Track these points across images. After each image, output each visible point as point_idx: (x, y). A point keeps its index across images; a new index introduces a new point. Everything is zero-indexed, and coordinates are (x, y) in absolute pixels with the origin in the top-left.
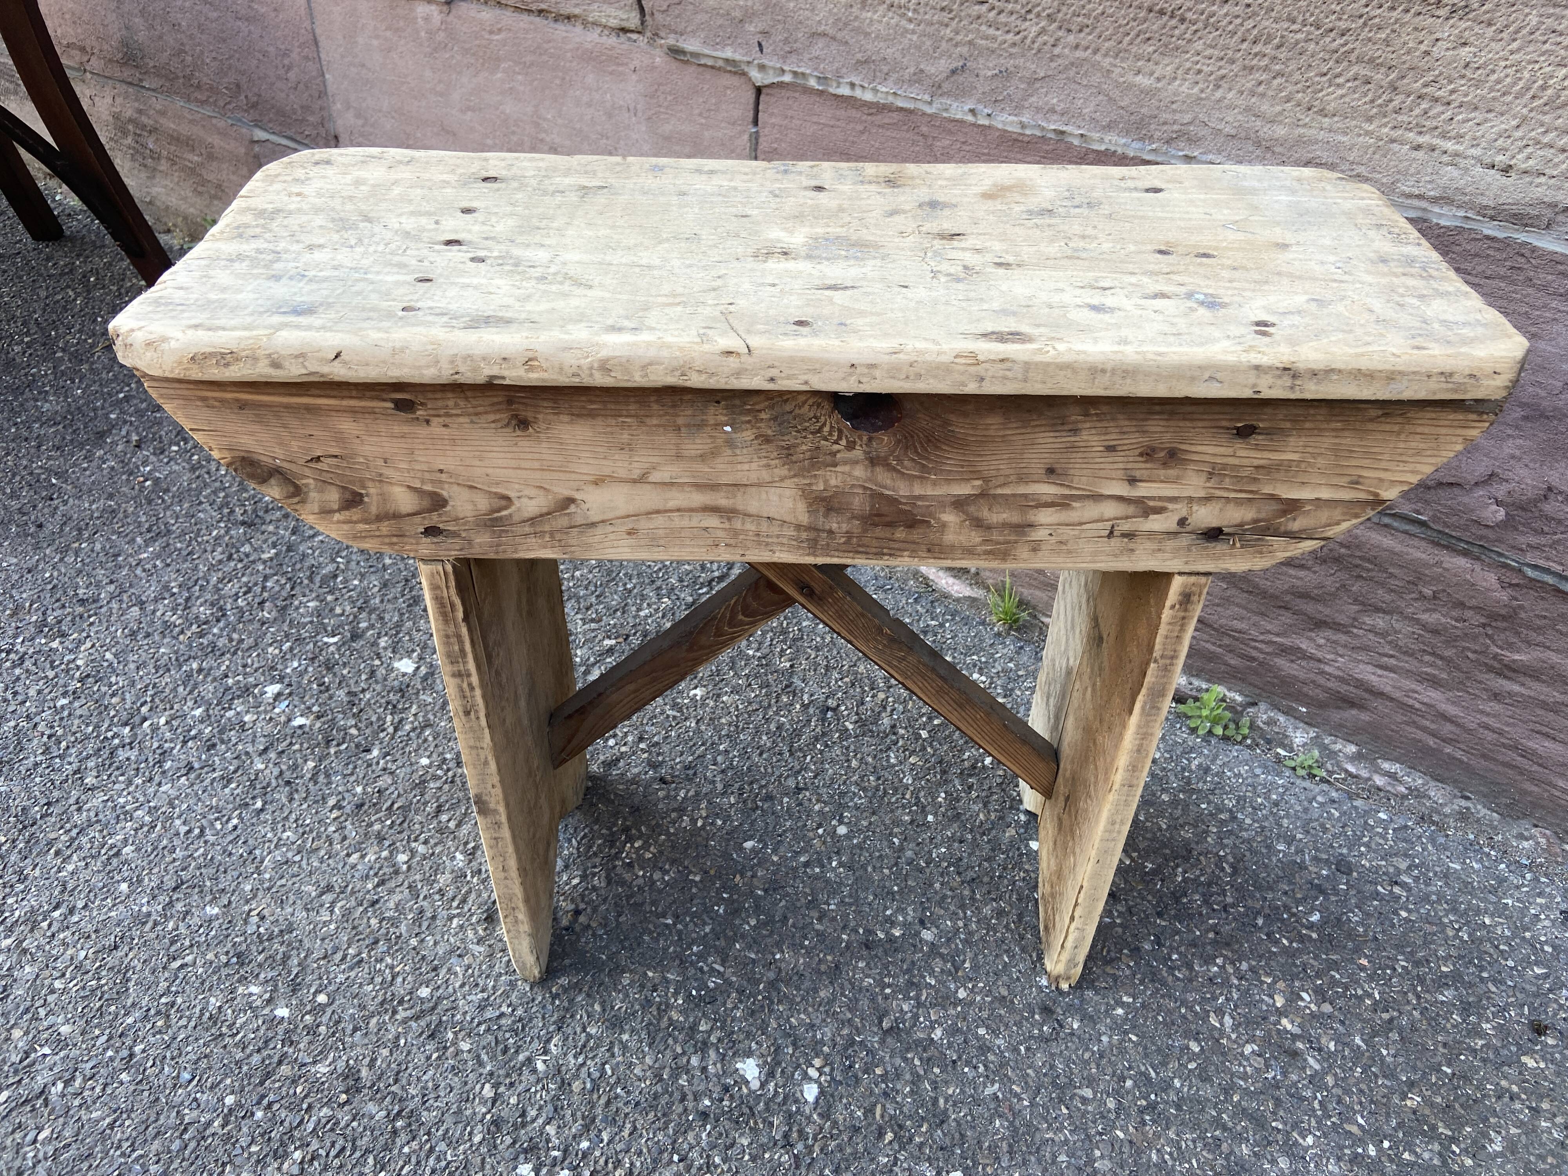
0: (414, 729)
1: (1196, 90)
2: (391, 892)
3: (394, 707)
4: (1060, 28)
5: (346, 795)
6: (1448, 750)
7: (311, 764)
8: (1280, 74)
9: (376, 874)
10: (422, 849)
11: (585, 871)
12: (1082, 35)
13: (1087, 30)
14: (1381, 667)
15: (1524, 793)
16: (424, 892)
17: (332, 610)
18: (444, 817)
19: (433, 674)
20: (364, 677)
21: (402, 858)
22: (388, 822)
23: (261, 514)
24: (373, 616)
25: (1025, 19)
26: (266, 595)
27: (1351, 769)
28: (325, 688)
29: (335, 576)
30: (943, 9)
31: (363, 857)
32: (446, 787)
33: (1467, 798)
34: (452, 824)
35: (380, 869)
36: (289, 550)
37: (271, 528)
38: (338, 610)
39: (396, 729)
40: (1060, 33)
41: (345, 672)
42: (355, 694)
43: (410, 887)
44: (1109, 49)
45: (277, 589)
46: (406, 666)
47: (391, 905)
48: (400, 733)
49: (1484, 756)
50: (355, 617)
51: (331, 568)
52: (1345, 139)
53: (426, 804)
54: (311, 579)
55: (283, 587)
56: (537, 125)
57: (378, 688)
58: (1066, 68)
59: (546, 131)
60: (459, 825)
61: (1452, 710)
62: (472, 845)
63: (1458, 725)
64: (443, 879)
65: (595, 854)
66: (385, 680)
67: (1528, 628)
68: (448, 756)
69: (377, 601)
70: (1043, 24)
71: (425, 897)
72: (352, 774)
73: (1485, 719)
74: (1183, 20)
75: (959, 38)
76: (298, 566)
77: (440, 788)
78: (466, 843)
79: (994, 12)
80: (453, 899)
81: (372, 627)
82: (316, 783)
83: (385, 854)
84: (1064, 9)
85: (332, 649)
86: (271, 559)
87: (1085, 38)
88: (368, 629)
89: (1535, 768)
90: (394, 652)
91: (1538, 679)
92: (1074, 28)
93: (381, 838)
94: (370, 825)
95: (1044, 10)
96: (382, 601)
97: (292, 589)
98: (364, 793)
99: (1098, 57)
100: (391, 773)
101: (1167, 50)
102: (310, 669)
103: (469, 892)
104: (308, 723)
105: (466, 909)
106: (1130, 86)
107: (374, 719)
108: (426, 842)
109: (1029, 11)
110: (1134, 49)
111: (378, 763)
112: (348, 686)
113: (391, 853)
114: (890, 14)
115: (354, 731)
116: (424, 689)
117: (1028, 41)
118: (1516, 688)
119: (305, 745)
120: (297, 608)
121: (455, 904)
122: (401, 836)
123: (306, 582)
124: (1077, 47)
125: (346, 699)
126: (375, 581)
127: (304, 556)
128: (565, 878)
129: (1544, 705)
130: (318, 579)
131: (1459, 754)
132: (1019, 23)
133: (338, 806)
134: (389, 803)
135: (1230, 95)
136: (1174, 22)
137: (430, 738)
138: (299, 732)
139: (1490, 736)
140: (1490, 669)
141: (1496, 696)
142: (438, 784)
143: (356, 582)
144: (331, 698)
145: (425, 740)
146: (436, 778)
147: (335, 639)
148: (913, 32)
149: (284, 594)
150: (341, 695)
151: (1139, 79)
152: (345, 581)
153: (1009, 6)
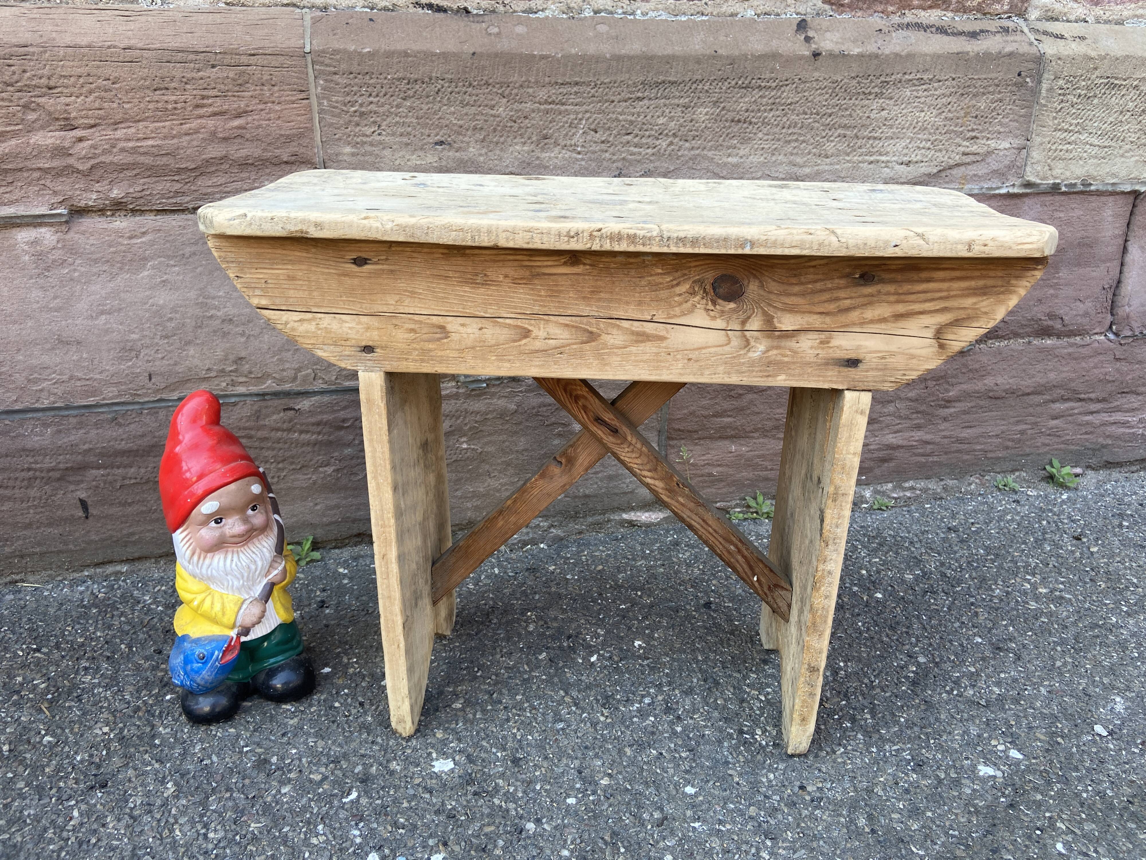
1: (762, 159)
3: (486, 792)
4: (681, 140)
6: (931, 459)
8: (804, 141)
13: (697, 138)
14: (895, 432)
15: (964, 462)
17: (311, 781)
19: (471, 755)
20: (426, 796)
22: (622, 850)
24: (354, 759)
25: (658, 139)
26: (227, 815)
27: (895, 495)
30: (603, 142)
32: (613, 801)
33: (942, 480)
36: (182, 774)
38: (317, 777)
40: (681, 143)
41: (405, 805)
42: (442, 810)
44: (711, 146)
46: (443, 766)
49: (946, 453)
52: (838, 167)
56: (203, 305)
58: (687, 162)
59: (216, 308)
61: (928, 437)
63: (933, 443)
66: (445, 784)
67: (953, 377)
70: (670, 139)
73: (943, 433)
74: (750, 123)
75: (615, 158)
81: (367, 766)
87: (695, 143)
88: (366, 769)
89: (966, 446)
90: (416, 765)
91: (960, 401)
92: (689, 138)
96: (341, 747)
97: (244, 794)
98: (574, 850)
99: (705, 152)
100: (565, 825)
101: (745, 141)
102: (374, 825)
103: (737, 835)
106: (726, 164)
107: (487, 810)
108: (664, 837)
109: (660, 134)
110: (725, 144)
111: (544, 829)
112: (426, 810)
114: (564, 152)
115: (488, 829)
116: (484, 767)
117: (662, 151)
118: (952, 410)
120: (278, 802)
121: (744, 847)
122: (646, 848)
123: (247, 781)
124: (693, 148)
125: (441, 818)
129: (965, 412)
130: (254, 773)
131: (936, 459)
132: (654, 141)
135: (780, 158)
136: (745, 125)
137: (547, 787)
139: (946, 441)
140: (941, 406)
141: (945, 419)
142: (605, 804)
143: (293, 751)
146: (597, 802)
147: (354, 794)
148: (583, 159)
150: (432, 819)
151: (730, 159)
152: (282, 757)
153: (647, 133)
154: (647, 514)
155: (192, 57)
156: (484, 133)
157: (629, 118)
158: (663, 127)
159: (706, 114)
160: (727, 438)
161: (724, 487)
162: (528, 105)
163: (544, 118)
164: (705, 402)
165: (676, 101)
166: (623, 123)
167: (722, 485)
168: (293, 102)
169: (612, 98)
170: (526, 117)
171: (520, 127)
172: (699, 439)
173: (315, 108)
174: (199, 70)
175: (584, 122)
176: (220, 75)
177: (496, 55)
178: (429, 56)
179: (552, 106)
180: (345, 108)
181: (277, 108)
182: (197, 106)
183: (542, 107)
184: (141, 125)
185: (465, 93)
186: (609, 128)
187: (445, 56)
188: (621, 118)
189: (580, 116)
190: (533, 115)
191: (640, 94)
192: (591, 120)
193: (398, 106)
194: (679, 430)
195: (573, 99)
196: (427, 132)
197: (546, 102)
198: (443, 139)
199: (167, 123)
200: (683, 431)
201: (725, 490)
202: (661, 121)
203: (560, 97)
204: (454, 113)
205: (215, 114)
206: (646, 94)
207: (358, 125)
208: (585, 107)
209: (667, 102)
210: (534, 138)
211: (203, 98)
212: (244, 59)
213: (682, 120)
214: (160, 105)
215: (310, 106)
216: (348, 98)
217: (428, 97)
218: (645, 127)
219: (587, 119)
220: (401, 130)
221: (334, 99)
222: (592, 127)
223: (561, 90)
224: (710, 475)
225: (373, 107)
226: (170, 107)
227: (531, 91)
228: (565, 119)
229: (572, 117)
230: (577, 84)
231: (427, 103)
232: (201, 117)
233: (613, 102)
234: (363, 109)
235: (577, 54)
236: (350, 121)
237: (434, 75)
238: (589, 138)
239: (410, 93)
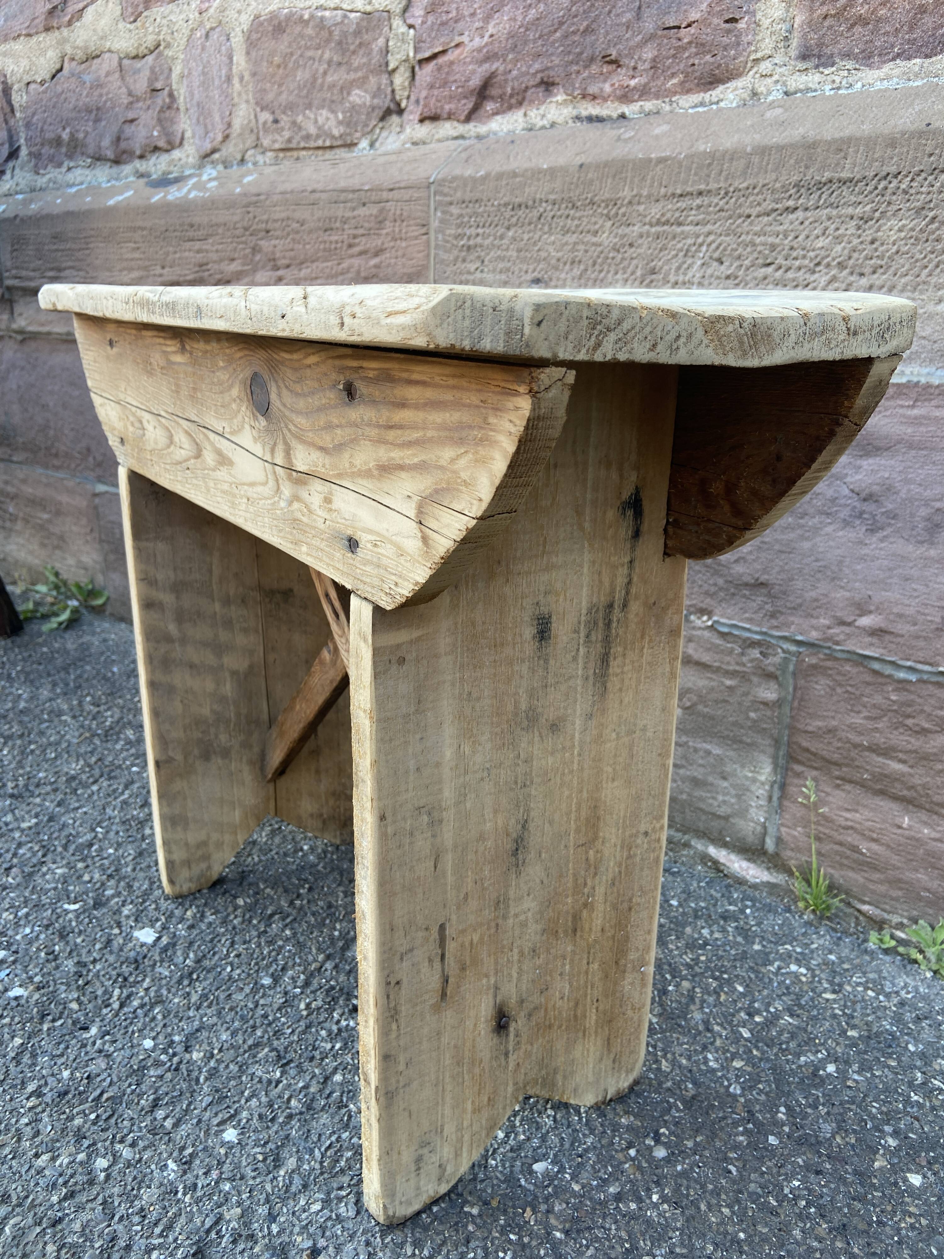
0: (142, 1006)
2: (80, 1208)
3: (125, 979)
4: (852, 273)
5: (50, 1080)
7: (18, 1041)
9: (65, 1183)
10: (127, 1153)
11: (328, 1193)
12: (875, 276)
13: (881, 271)
16: (122, 1211)
17: (80, 877)
18: (160, 1114)
19: (174, 945)
20: (98, 946)
21: (102, 1163)
22: (93, 1116)
23: (31, 788)
24: (122, 884)
25: (814, 272)
26: (15, 861)
28: (53, 958)
29: (91, 845)
31: (54, 1159)
32: (169, 1075)
34: (168, 1124)
35: (72, 1176)
36: (51, 819)
37: (38, 800)
38: (86, 878)
39: (122, 1006)
40: (852, 278)
41: (79, 940)
42: (85, 965)
43: (104, 1203)
44: (906, 285)
45: (29, 855)
46: (146, 935)
47: (77, 1226)
48: (126, 1010)
50: (103, 884)
51: (89, 837)
53: (140, 1096)
54: (65, 847)
55: (34, 854)
57: (112, 959)
60: (176, 1125)
62: (190, 1150)
64: (148, 1195)
65: (342, 1171)
66: (121, 950)
68: (177, 1038)
69: (129, 869)
70: (833, 273)
71: (121, 1219)
72: (62, 1055)
76: (55, 835)
77: (161, 1077)
78: (183, 1149)
79: (780, 272)
80: (156, 1224)
81: (119, 894)
82: (18, 1063)
83: (81, 1157)
84: (855, 255)
85: (70, 916)
86: (30, 828)
88: (113, 896)
90: (136, 920)
92: (867, 270)
93: (80, 1136)
94: (71, 1119)
95: (834, 259)
96: (134, 870)
97: (44, 856)
98: (72, 1078)
100: (108, 1056)
102: (42, 936)
103: (178, 1215)
104: (26, 994)
105: (171, 1239)
106: (931, 315)
107: (99, 992)
108: (133, 1145)
109: (818, 264)
110: (933, 280)
111: (94, 1043)
112: (79, 955)
113: (89, 1156)
115: (74, 1006)
116: (162, 961)
119: (17, 1019)
120: (44, 875)
121: (157, 1231)
122: (104, 1135)
123: (60, 849)
124: (870, 289)
125: (73, 970)
126: (131, 851)
127: (64, 826)
128: (302, 1202)
130: (72, 848)
132: (807, 276)
133: (39, 1093)
134: (98, 1092)
137: (159, 1017)
138: (14, 1003)
142: (159, 1072)
143: (111, 851)
144: (57, 968)
145: (154, 1019)
146: (158, 1064)
147: (76, 906)
149: (34, 860)
150: (69, 965)
152: (101, 849)
153: (797, 263)
154: (745, 864)
155: (351, 196)
156: (582, 267)
157: (770, 240)
158: (823, 253)
159: (900, 230)
160: (896, 798)
161: (881, 882)
162: (636, 228)
163: (654, 245)
164: (858, 720)
165: (850, 210)
166: (759, 248)
167: (876, 876)
168: (416, 238)
169: (748, 211)
170: (631, 245)
171: (623, 259)
172: (842, 779)
173: (433, 244)
174: (354, 209)
175: (704, 248)
176: (368, 213)
177: (606, 164)
178: (537, 174)
179: (666, 228)
180: (455, 242)
181: (404, 244)
182: (350, 246)
183: (653, 230)
184: (314, 265)
185: (568, 216)
186: (739, 257)
187: (552, 172)
188: (758, 240)
189: (700, 240)
190: (640, 241)
191: (791, 203)
192: (714, 246)
193: (502, 237)
194: (807, 750)
195: (693, 216)
196: (525, 267)
197: (658, 223)
198: (540, 276)
199: (329, 264)
200: (815, 755)
201: (882, 888)
202: (820, 243)
203: (677, 214)
204: (554, 243)
205: (361, 253)
206: (801, 201)
207: (464, 261)
208: (709, 227)
209: (834, 212)
210: (639, 273)
211: (355, 237)
212: (385, 195)
213: (856, 241)
214: (327, 245)
215: (428, 242)
216: (460, 231)
217: (530, 224)
218: (794, 254)
219: (709, 245)
220: (501, 265)
221: (448, 232)
222: (716, 255)
223: (679, 205)
224: (855, 849)
225: (479, 240)
226: (333, 246)
227: (641, 208)
228: (680, 246)
229: (690, 241)
230: (700, 193)
231: (529, 232)
232: (352, 256)
233: (749, 216)
234: (471, 242)
235: (705, 151)
236: (458, 257)
237: (538, 196)
238: (709, 271)
239: (514, 220)
